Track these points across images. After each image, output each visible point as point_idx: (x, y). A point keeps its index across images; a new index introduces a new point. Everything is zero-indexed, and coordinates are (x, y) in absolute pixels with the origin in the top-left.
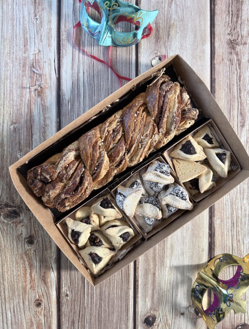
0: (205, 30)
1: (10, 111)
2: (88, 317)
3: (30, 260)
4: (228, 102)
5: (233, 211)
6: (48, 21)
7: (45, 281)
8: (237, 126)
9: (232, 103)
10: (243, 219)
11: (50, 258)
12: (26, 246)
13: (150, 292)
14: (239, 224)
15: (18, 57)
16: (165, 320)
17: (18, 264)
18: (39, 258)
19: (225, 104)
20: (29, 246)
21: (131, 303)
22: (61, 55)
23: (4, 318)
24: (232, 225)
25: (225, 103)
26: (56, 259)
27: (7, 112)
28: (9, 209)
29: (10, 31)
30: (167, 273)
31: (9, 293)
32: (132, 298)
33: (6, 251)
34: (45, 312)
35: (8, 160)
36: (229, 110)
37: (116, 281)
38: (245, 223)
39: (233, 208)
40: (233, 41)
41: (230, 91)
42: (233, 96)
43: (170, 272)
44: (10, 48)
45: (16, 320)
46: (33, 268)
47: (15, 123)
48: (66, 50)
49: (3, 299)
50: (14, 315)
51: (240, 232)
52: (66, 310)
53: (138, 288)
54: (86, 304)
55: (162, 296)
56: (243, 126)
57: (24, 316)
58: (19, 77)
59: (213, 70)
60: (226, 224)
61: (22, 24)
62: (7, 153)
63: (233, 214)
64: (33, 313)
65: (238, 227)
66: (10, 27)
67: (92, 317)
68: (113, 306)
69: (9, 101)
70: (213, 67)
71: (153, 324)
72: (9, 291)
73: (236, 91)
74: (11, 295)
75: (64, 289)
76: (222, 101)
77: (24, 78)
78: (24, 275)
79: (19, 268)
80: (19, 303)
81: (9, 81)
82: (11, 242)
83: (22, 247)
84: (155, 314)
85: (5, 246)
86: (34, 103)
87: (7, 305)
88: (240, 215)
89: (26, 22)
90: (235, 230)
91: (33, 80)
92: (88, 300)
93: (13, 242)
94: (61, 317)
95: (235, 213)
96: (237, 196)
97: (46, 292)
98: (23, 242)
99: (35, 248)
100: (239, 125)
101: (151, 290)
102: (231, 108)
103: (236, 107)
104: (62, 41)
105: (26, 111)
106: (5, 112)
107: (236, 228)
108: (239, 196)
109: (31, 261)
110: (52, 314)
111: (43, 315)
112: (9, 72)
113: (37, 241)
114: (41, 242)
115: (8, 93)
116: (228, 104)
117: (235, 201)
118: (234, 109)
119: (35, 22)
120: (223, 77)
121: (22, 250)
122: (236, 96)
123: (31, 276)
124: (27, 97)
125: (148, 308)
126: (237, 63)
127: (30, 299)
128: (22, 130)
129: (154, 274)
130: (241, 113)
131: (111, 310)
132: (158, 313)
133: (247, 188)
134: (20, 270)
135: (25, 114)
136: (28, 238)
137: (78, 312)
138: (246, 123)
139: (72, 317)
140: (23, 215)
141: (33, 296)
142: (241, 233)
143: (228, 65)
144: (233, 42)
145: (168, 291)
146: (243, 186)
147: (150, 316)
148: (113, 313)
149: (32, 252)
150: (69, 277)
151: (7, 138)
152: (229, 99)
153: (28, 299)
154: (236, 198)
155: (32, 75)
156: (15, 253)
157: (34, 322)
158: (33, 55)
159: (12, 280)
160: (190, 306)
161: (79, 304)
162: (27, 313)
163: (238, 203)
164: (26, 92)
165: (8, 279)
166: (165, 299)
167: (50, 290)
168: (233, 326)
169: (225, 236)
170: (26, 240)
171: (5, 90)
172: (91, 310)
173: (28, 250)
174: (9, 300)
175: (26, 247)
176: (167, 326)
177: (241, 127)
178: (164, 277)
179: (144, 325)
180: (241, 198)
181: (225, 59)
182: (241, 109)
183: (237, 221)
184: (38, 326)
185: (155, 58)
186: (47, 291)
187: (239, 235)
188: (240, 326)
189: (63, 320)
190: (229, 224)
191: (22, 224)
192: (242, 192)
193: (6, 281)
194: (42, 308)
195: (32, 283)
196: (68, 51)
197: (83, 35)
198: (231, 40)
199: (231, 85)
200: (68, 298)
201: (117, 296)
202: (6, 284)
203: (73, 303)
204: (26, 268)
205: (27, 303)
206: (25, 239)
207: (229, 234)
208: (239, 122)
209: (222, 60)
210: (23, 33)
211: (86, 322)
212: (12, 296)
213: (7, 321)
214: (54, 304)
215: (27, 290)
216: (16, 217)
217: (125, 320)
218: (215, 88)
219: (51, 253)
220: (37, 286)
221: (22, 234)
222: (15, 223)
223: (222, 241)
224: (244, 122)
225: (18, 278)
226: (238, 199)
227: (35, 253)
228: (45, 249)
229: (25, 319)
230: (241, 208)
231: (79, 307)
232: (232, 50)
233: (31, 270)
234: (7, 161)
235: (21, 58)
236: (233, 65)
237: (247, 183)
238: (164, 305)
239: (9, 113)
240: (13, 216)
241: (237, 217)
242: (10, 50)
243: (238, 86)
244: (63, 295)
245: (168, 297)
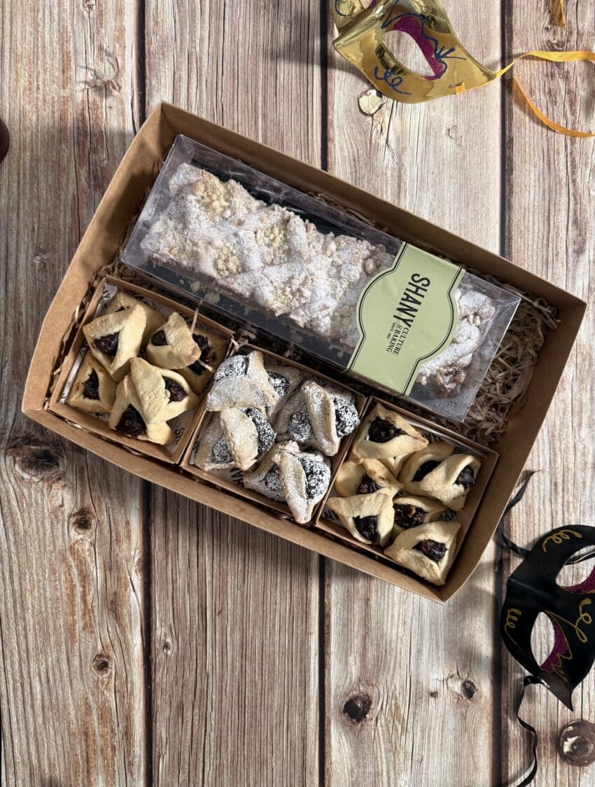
0: (487, 21)
1: (33, 223)
2: (214, 697)
3: (82, 565)
4: (544, 195)
5: (555, 455)
6: (116, 9)
7: (116, 614)
8: (565, 253)
9: (554, 196)
10: (579, 476)
11: (127, 560)
12: (73, 532)
13: (357, 642)
14: (571, 487)
15: (48, 98)
16: (393, 707)
17: (55, 574)
18: (101, 561)
19: (537, 201)
20: (79, 534)
21: (312, 666)
22: (147, 89)
23: (26, 693)
24: (553, 487)
25: (537, 198)
26: (141, 564)
27: (26, 226)
28: (33, 447)
29: (29, 38)
30: (396, 599)
31: (36, 640)
32: (315, 655)
33: (29, 544)
34: (117, 683)
35: (30, 336)
36: (546, 214)
37: (278, 615)
38: (584, 483)
39: (554, 448)
40: (557, 45)
41: (549, 168)
42: (557, 179)
43: (405, 596)
44: (30, 76)
45: (54, 701)
46: (90, 584)
47: (44, 252)
48: (157, 78)
49: (22, 652)
50: (49, 689)
51: (571, 506)
52: (164, 680)
53: (329, 633)
54: (210, 668)
55: (386, 652)
56: (580, 251)
57: (70, 692)
58: (51, 144)
59: (507, 117)
60: (539, 487)
61: (57, 20)
62: (27, 321)
63: (555, 462)
64: (91, 685)
65: (568, 493)
66: (29, 29)
67: (224, 697)
68: (271, 671)
69: (31, 200)
70: (507, 111)
71: (365, 717)
72: (36, 634)
73: (562, 167)
74: (40, 644)
75: (160, 632)
76: (530, 192)
77: (63, 146)
78: (69, 599)
79: (57, 583)
80: (58, 661)
81: (28, 154)
82: (39, 524)
83: (63, 535)
84: (370, 692)
85: (26, 532)
86: (87, 205)
87: (32, 666)
88: (571, 466)
89: (67, 16)
90: (560, 500)
91: (83, 151)
92: (214, 657)
93: (43, 524)
94: (153, 695)
95: (559, 460)
96: (564, 418)
97: (119, 638)
98: (66, 524)
99: (93, 537)
100: (570, 250)
101: (359, 638)
102: (552, 208)
103: (563, 207)
104: (150, 57)
105: (67, 221)
106: (22, 226)
107: (561, 494)
108: (570, 419)
109: (84, 567)
110: (132, 687)
111: (113, 690)
112: (29, 134)
113: (98, 521)
114: (106, 525)
115: (28, 180)
116: (544, 199)
117: (560, 430)
118: (558, 211)
119: (86, 14)
120: (531, 135)
121: (64, 541)
122: (564, 180)
123: (85, 601)
124: (71, 191)
125: (354, 678)
126: (567, 99)
127: (82, 653)
128: (59, 267)
129: (367, 601)
130: (575, 222)
131: (267, 682)
132: (376, 689)
133: (588, 401)
134: (61, 587)
135: (65, 229)
136: (77, 514)
137: (191, 685)
138: (587, 244)
139: (177, 694)
140: (66, 461)
141: (91, 647)
142: (574, 507)
143: (544, 104)
144: (556, 47)
145: (399, 640)
146: (578, 396)
147: (356, 698)
148: (272, 688)
149: (87, 546)
150: (171, 604)
151: (27, 285)
152: (547, 187)
153: (80, 652)
154: (562, 423)
155: (82, 139)
156: (48, 548)
157: (93, 705)
158: (83, 91)
159: (43, 610)
160: (451, 677)
161: (194, 667)
162: (78, 685)
163: (568, 437)
164: (68, 179)
165: (33, 607)
166: (393, 660)
167: (128, 633)
168: (553, 724)
169: (536, 513)
170: (73, 520)
171: (22, 176)
172: (222, 682)
173: (77, 541)
174: (37, 655)
175: (72, 536)
176: (397, 723)
177: (576, 255)
178: (390, 608)
179: (345, 717)
180: (575, 424)
181: (537, 91)
182: (575, 211)
183: (565, 479)
184: (102, 715)
185: (368, 93)
186: (120, 635)
187: (568, 511)
188: (572, 725)
189: (159, 702)
190: (545, 485)
191: (61, 482)
192: (577, 409)
193: (30, 611)
194: (111, 674)
195: (87, 616)
196: (163, 81)
197: (198, 42)
198: (552, 44)
199: (552, 152)
200: (169, 652)
201: (281, 650)
202: (29, 617)
203: (181, 663)
204: (72, 582)
205: (76, 662)
206: (70, 516)
207: (545, 509)
208: (571, 242)
209: (531, 93)
210: (59, 40)
211: (209, 707)
212: (44, 645)
213: (32, 700)
214: (137, 665)
215: (77, 632)
216: (50, 467)
217: (300, 706)
218: (512, 162)
219: (129, 549)
220: (99, 624)
221: (62, 506)
222: (48, 480)
223: (528, 526)
224: (584, 242)
225: (55, 606)
226: (568, 427)
227: (92, 549)
228: (117, 540)
229: (73, 699)
230: (575, 447)
231: (194, 673)
232: (555, 68)
233: (84, 587)
234: (27, 339)
235: (56, 99)
236: (558, 104)
237: (589, 387)
238: (391, 672)
239: (30, 228)
240: (44, 465)
241: (566, 470)
242: (30, 82)
243: (569, 156)
244: (157, 646)
245: (399, 655)
